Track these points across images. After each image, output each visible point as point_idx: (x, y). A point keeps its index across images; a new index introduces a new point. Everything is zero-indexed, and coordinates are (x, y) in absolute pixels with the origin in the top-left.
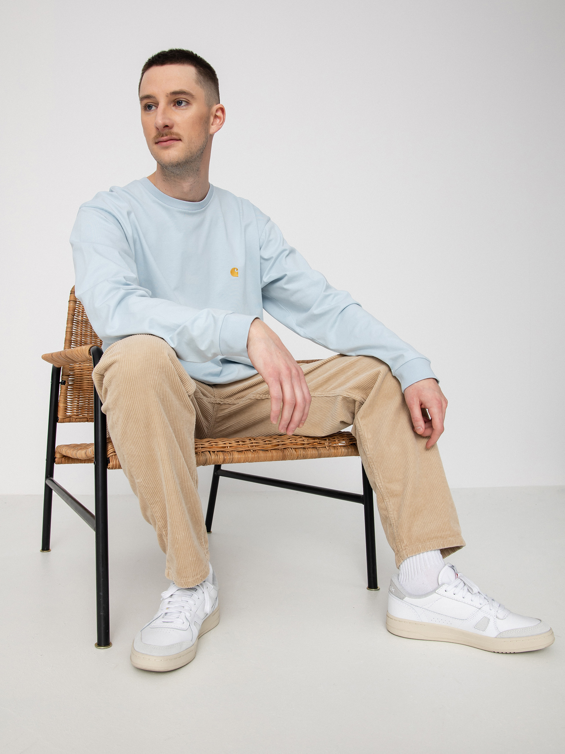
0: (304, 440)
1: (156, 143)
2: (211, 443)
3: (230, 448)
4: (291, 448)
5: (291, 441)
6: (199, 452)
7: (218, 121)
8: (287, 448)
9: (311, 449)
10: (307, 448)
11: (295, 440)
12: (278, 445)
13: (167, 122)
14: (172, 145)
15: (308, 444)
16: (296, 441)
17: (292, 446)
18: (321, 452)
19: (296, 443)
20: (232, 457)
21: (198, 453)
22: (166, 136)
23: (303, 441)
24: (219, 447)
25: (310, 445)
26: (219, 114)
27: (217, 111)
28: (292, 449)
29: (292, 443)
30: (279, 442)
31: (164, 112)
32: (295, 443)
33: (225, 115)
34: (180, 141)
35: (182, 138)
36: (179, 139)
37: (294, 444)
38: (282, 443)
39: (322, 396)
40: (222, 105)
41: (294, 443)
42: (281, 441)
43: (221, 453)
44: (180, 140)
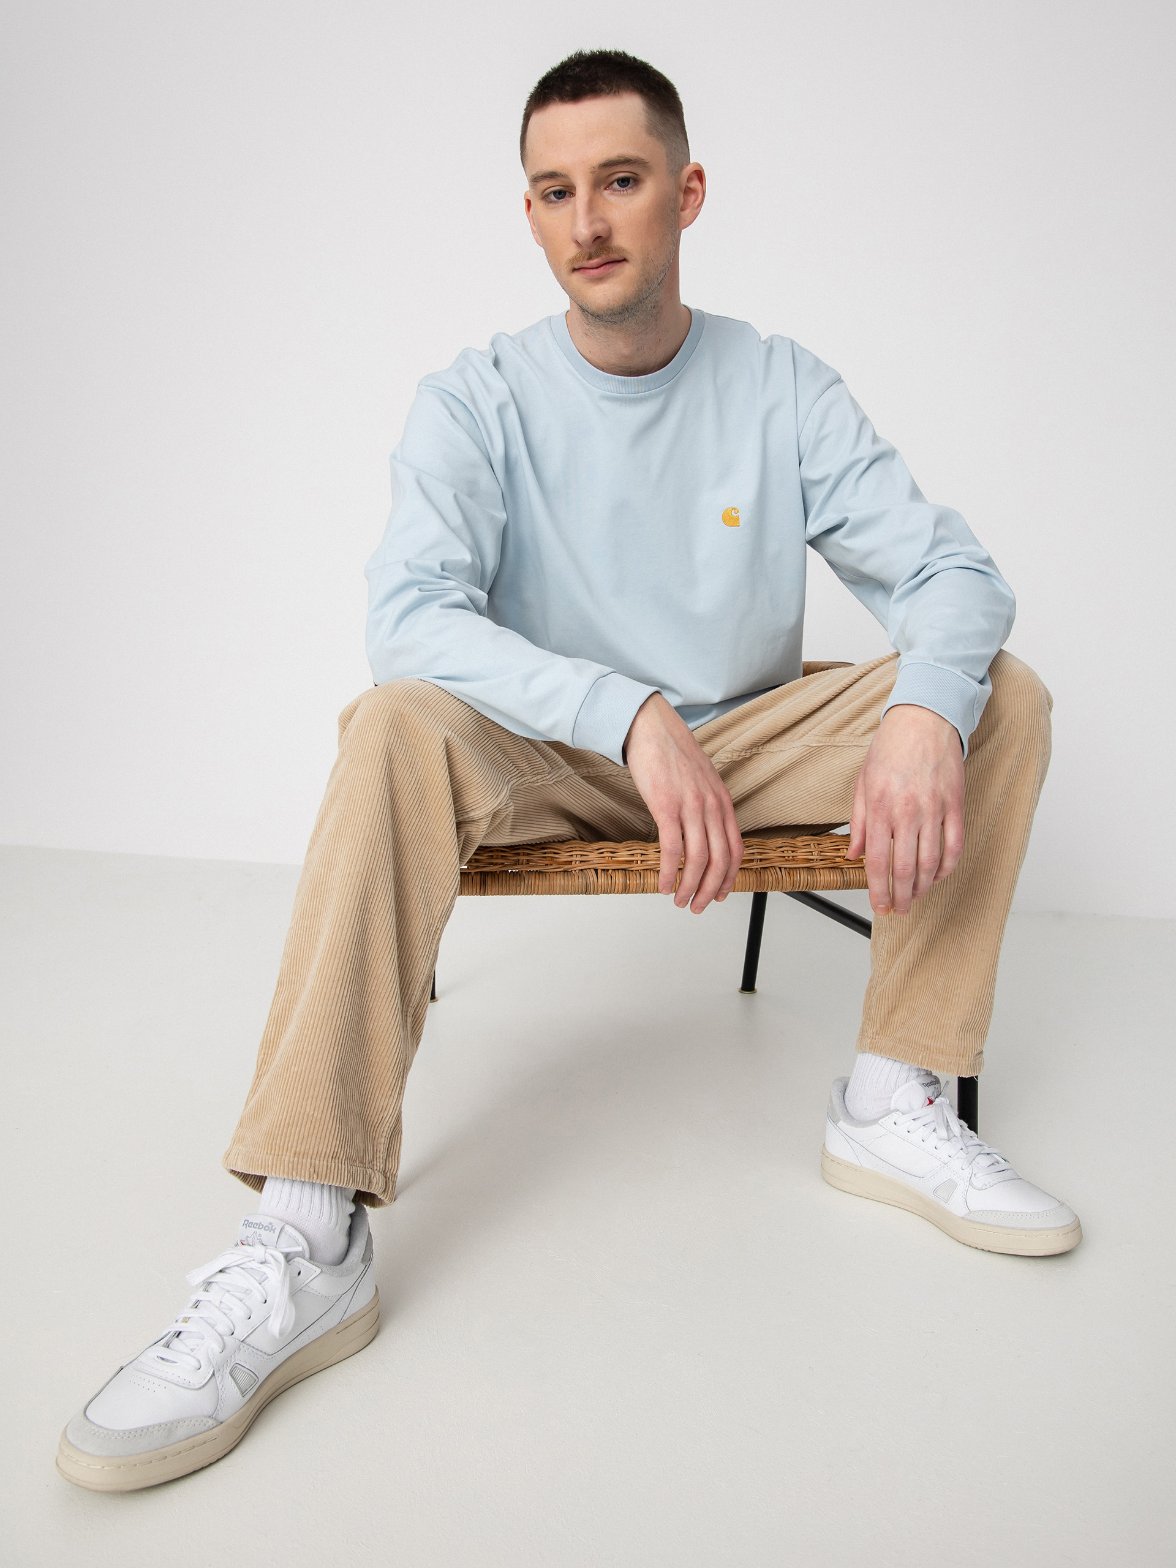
0: (811, 852)
1: (574, 270)
2: (602, 853)
3: (641, 865)
4: (780, 868)
5: (783, 852)
6: (575, 869)
7: (692, 197)
8: (772, 867)
9: (827, 872)
10: (819, 869)
11: (793, 852)
12: (752, 861)
13: (599, 227)
14: (609, 274)
15: (821, 860)
16: (794, 854)
17: (782, 863)
18: (850, 878)
19: (793, 856)
20: (642, 882)
21: (573, 872)
22: (596, 258)
23: (811, 854)
24: (617, 861)
25: (828, 862)
26: (695, 184)
27: (689, 179)
28: (783, 870)
29: (784, 857)
30: (753, 853)
31: (591, 206)
32: (791, 857)
33: (704, 185)
34: (625, 263)
35: (628, 257)
36: (622, 259)
37: (786, 860)
38: (760, 857)
39: (850, 744)
40: (699, 164)
41: (789, 857)
42: (758, 853)
43: (621, 874)
44: (625, 260)
